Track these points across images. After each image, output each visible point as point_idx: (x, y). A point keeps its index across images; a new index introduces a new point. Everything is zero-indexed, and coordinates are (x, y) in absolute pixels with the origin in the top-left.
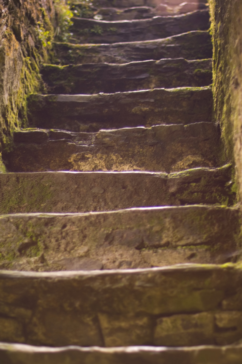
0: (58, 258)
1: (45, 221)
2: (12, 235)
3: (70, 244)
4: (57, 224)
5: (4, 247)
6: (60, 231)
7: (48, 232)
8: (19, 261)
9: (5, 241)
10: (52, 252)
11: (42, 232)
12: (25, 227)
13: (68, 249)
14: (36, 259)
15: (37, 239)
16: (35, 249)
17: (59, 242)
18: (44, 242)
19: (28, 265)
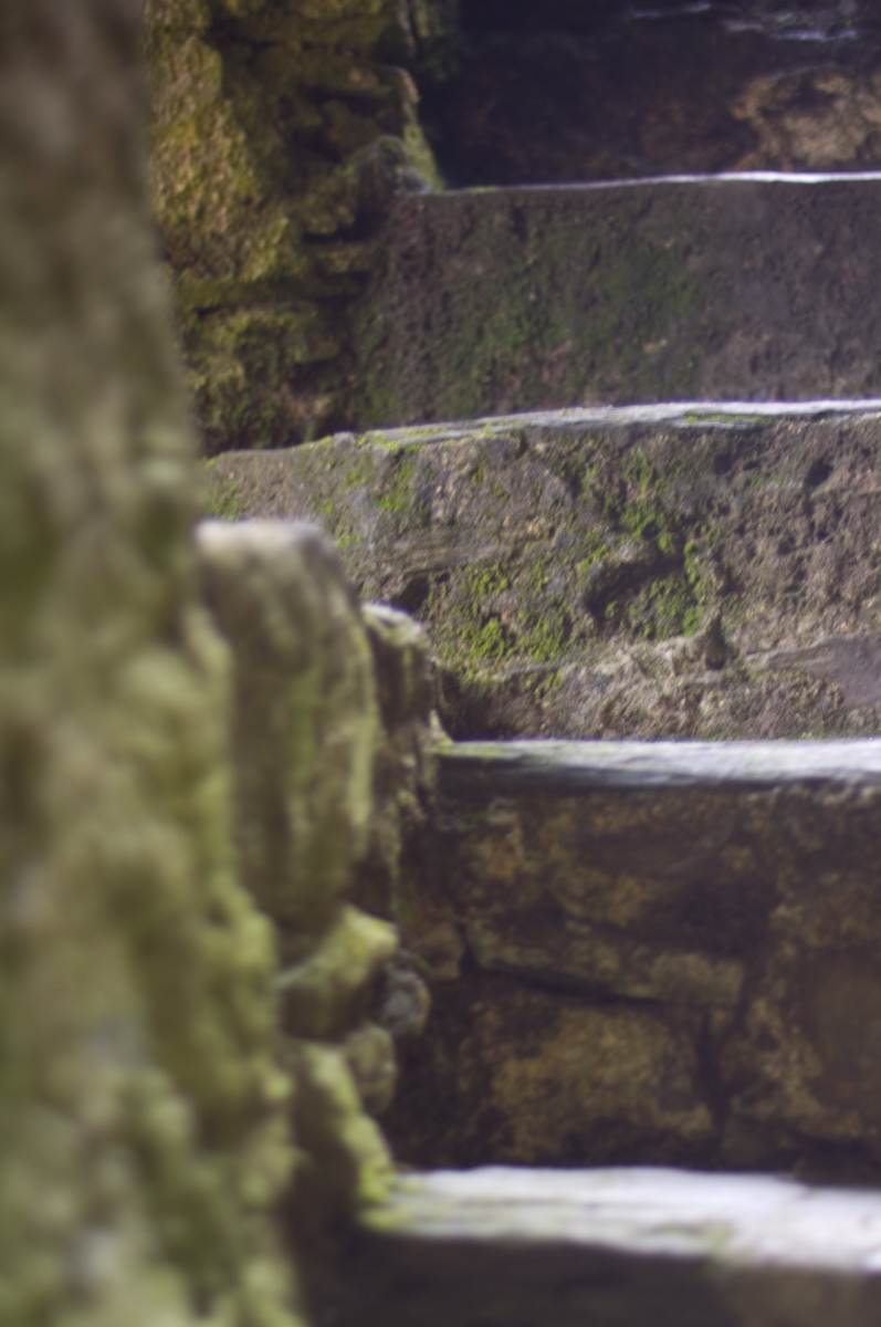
0: (799, 640)
1: (714, 445)
2: (550, 525)
3: (855, 563)
4: (778, 458)
5: (510, 585)
6: (798, 497)
7: (735, 506)
8: (593, 662)
9: (516, 554)
10: (762, 608)
11: (705, 506)
12: (610, 480)
13: (848, 595)
14: (684, 650)
15: (681, 542)
16: (673, 592)
17: (798, 554)
18: (717, 556)
19: (645, 682)
